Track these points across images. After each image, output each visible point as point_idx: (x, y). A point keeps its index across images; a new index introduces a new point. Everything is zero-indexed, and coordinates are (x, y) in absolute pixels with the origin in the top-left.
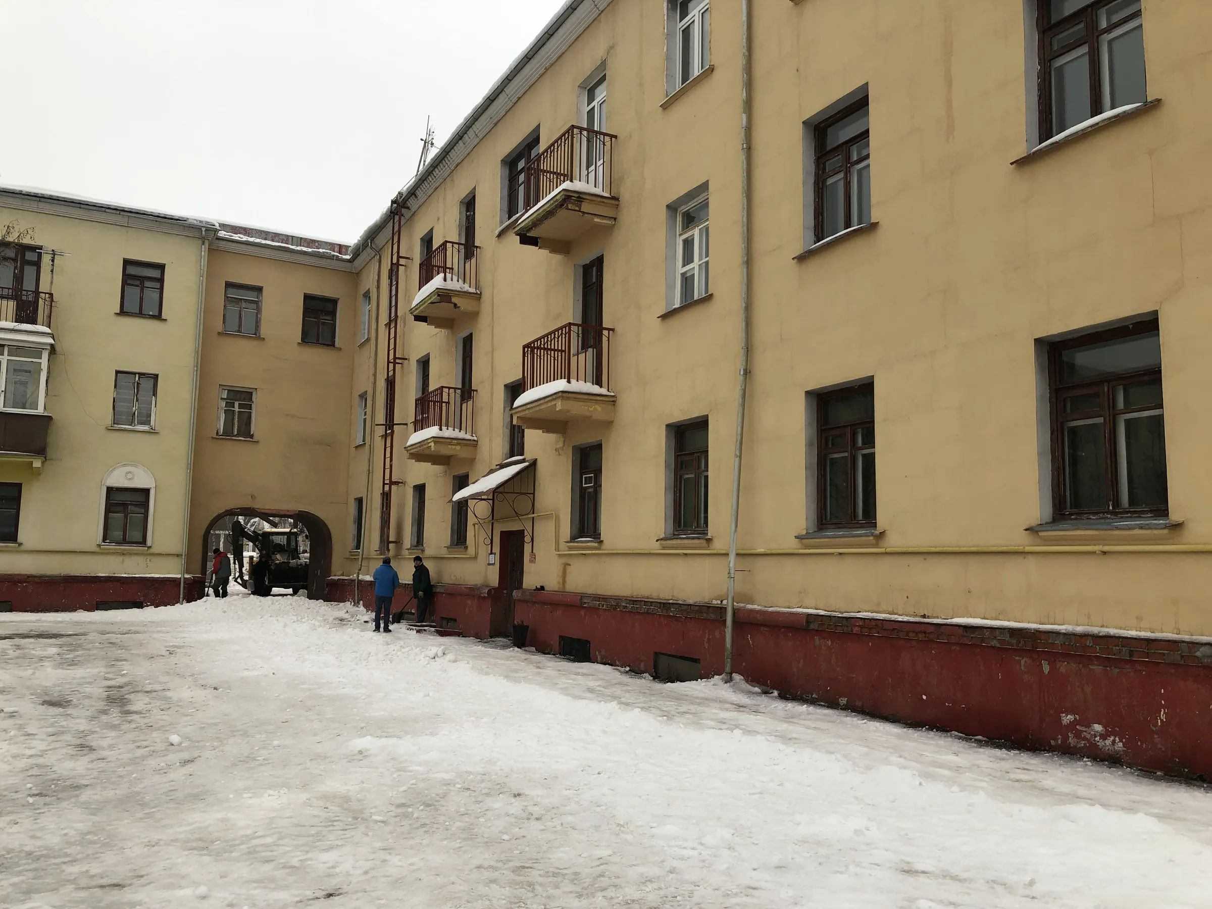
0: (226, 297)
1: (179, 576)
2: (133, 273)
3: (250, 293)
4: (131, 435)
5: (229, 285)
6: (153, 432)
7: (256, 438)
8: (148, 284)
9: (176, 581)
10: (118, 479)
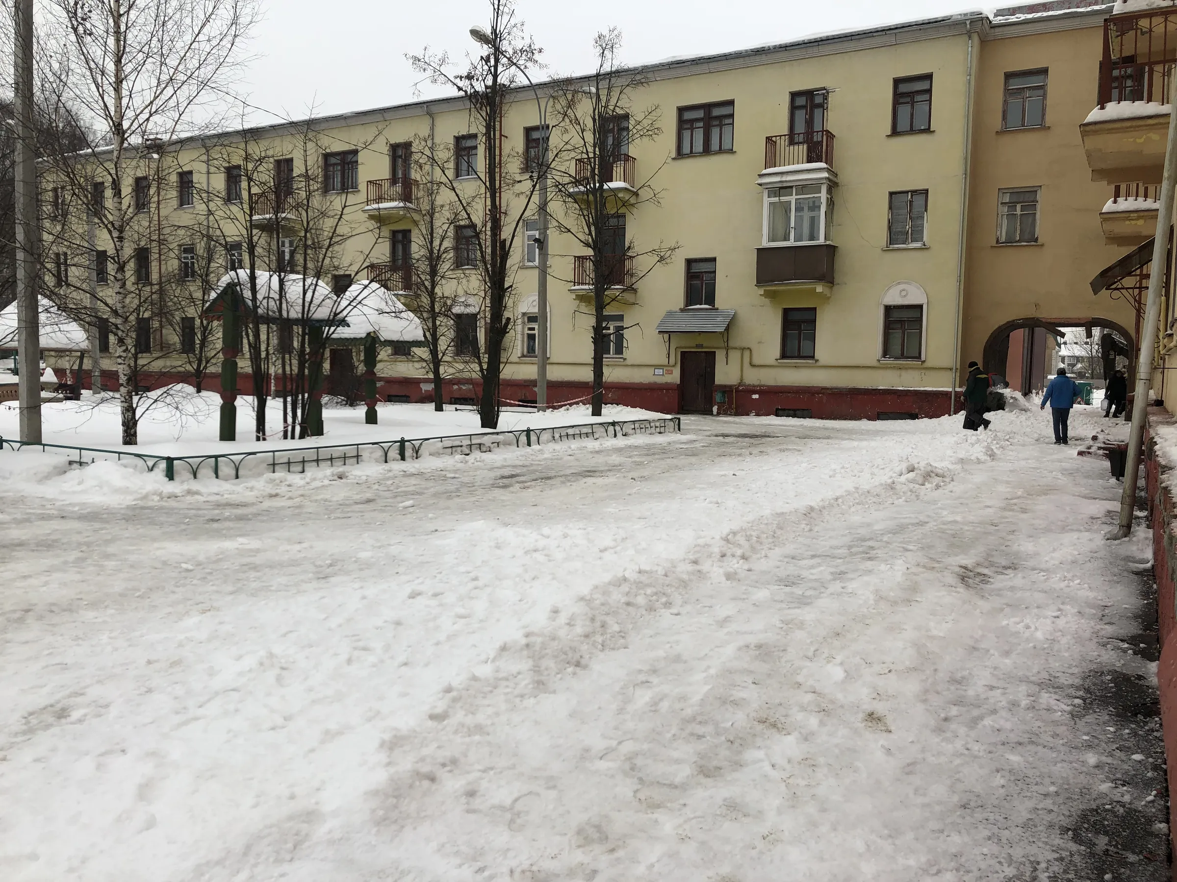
0: (1006, 89)
1: (950, 390)
2: (905, 90)
3: (1034, 78)
4: (905, 253)
5: (1009, 76)
6: (924, 248)
7: (1040, 241)
8: (918, 98)
9: (947, 394)
10: (894, 298)
